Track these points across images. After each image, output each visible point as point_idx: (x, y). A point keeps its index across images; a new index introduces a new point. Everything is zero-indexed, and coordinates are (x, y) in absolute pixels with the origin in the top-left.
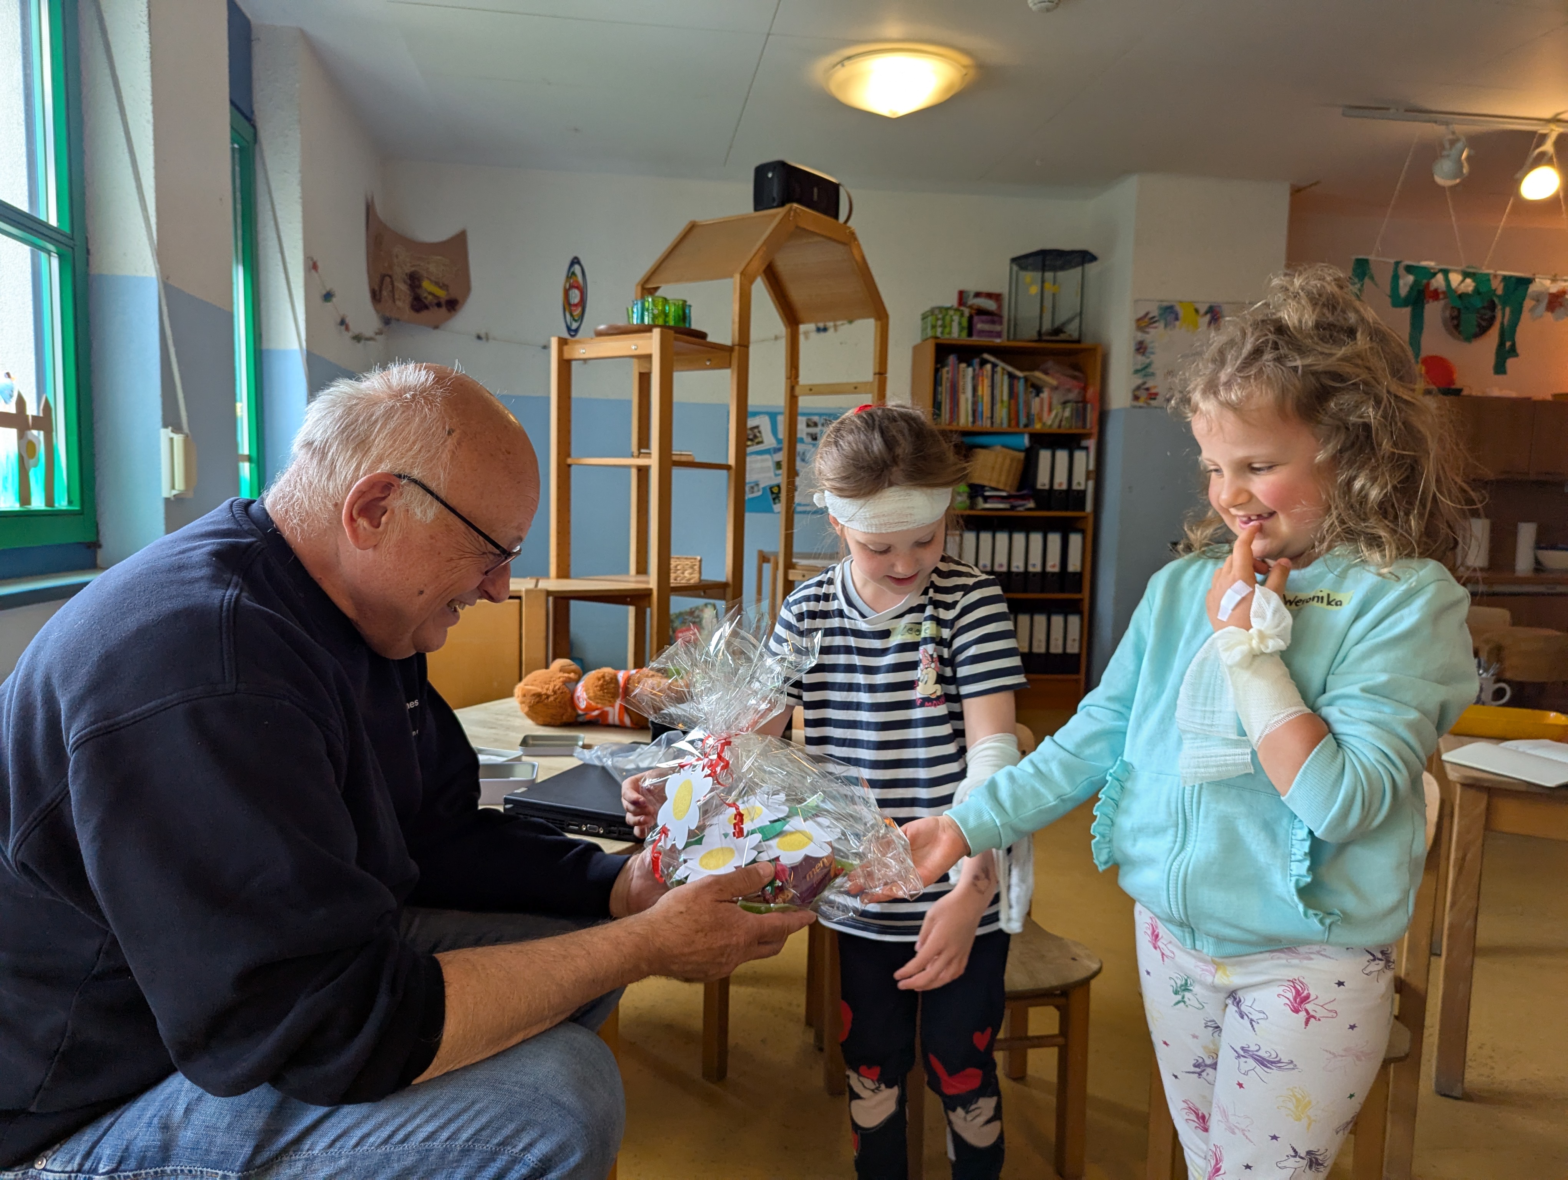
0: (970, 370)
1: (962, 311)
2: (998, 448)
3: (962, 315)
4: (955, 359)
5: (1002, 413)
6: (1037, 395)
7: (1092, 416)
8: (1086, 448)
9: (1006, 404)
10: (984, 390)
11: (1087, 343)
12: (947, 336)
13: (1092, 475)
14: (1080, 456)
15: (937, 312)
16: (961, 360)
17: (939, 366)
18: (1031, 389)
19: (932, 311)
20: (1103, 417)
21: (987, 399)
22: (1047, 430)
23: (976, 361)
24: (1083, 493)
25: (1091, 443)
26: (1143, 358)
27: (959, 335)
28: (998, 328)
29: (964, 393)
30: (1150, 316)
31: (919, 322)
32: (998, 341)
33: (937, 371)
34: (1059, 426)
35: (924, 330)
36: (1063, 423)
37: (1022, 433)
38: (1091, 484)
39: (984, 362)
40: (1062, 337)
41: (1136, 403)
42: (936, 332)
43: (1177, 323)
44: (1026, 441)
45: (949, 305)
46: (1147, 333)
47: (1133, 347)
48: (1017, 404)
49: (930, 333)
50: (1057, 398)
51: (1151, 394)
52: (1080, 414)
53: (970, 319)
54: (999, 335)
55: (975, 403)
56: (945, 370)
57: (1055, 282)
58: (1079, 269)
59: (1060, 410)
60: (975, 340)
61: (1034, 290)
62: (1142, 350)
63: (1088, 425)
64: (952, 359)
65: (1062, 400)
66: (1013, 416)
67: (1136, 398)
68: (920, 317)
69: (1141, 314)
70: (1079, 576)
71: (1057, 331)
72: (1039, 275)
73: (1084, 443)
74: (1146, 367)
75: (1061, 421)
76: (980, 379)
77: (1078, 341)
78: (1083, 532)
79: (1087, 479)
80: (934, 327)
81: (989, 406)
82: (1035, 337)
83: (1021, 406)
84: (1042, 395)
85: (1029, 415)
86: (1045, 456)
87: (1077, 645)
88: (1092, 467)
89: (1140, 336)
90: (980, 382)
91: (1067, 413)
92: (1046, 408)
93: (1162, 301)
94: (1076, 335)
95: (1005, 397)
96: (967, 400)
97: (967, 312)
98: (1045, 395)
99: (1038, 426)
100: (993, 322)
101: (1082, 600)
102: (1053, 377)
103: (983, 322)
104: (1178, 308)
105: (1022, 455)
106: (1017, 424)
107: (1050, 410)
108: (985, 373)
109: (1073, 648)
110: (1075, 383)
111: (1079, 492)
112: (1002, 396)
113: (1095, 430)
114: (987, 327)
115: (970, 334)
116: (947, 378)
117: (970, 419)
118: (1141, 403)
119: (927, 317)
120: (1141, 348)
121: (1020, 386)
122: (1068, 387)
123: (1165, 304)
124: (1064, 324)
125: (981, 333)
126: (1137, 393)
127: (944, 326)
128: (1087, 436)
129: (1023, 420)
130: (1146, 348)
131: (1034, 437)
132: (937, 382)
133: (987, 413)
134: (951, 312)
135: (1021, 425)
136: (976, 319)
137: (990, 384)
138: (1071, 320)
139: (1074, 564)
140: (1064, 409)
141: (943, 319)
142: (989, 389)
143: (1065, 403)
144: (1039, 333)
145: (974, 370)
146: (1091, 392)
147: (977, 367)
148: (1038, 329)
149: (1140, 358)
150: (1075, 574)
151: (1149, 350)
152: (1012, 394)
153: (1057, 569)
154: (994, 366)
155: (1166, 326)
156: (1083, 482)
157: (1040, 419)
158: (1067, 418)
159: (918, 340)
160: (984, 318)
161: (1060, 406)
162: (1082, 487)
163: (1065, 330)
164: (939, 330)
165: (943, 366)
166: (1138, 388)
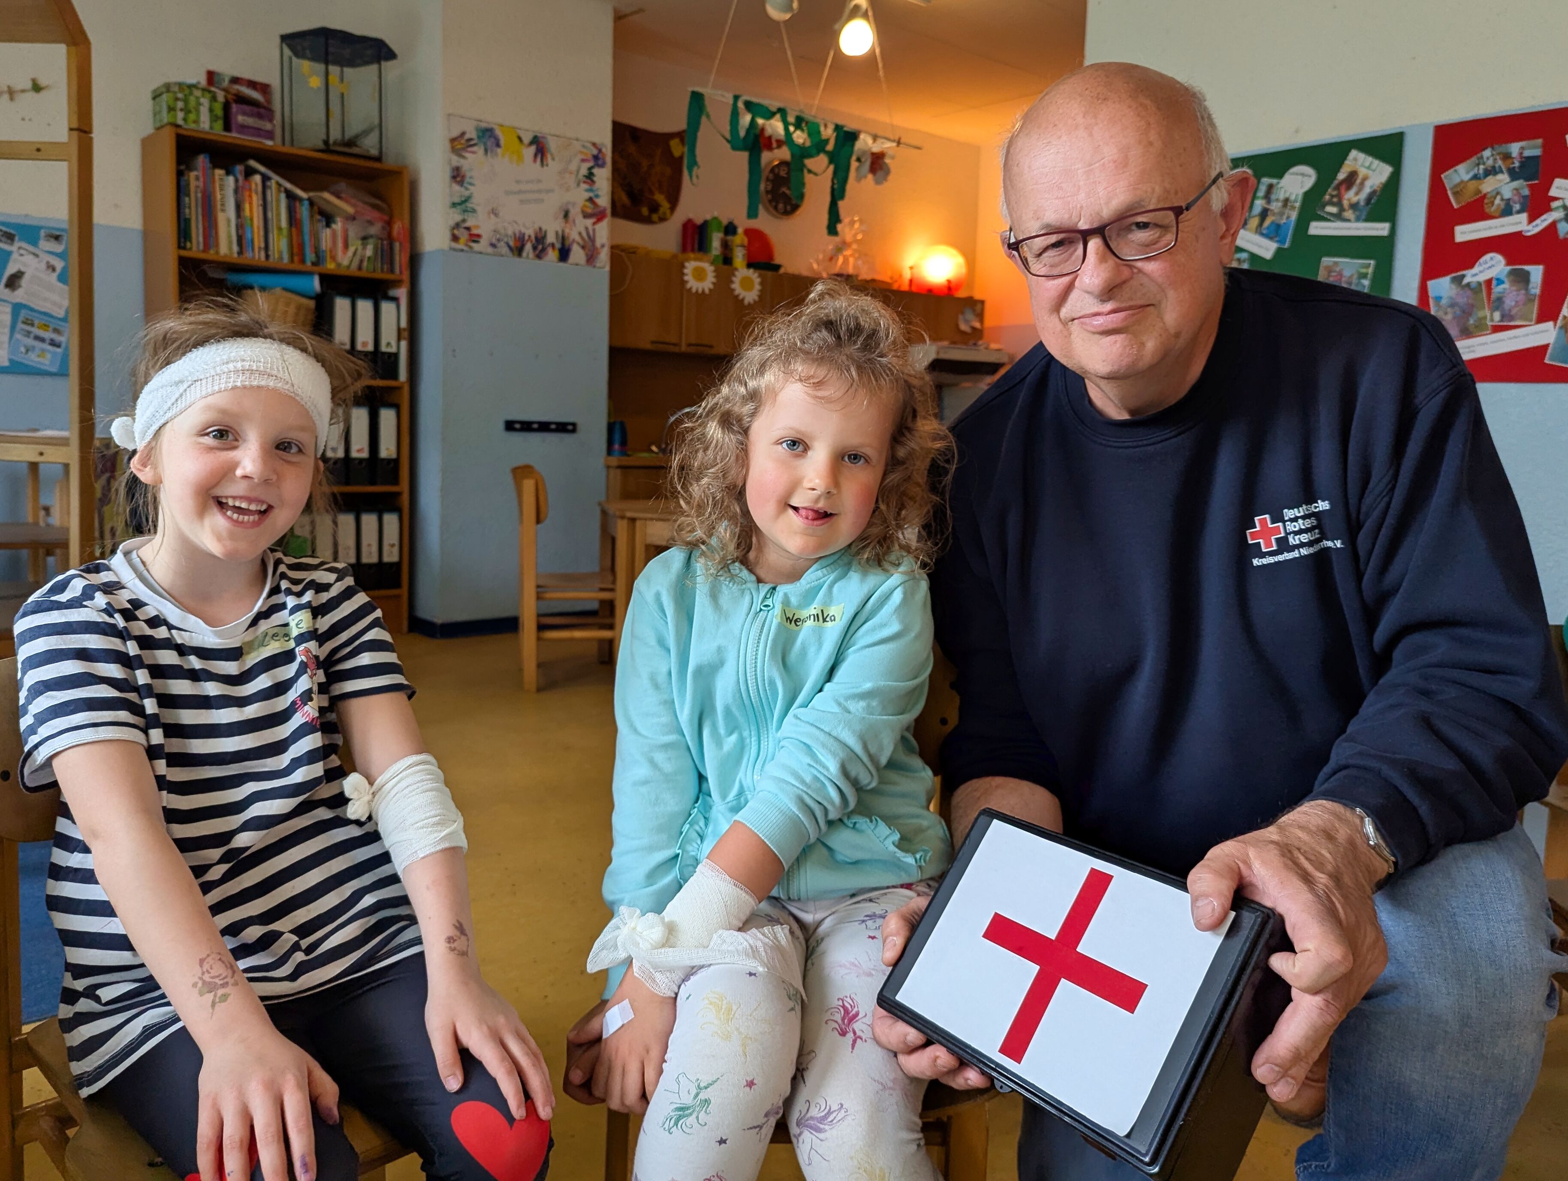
0: (231, 180)
1: (214, 93)
2: (278, 291)
3: (214, 99)
4: (207, 160)
5: (280, 245)
6: (328, 225)
7: (401, 258)
8: (395, 299)
9: (285, 232)
10: (253, 209)
11: (390, 162)
12: (193, 126)
13: (406, 334)
14: (387, 308)
15: (176, 89)
16: (215, 165)
17: (183, 167)
18: (319, 217)
19: (168, 87)
20: (414, 261)
21: (258, 221)
22: (343, 272)
23: (239, 168)
24: (395, 356)
25: (402, 293)
26: (462, 189)
27: (211, 128)
28: (268, 126)
29: (223, 210)
30: (467, 136)
31: (149, 104)
32: (269, 143)
33: (180, 174)
34: (360, 268)
35: (156, 114)
36: (365, 264)
37: (310, 273)
38: (404, 344)
39: (249, 172)
40: (355, 150)
41: (454, 245)
42: (175, 117)
43: (499, 150)
44: (316, 284)
45: (192, 81)
46: (464, 157)
47: (448, 175)
48: (300, 232)
49: (165, 118)
50: (354, 232)
51: (471, 235)
52: (386, 254)
53: (226, 107)
54: (270, 135)
55: (240, 227)
56: (193, 174)
57: (342, 79)
58: (374, 67)
59: (360, 248)
60: (234, 137)
61: (316, 82)
62: (458, 179)
63: (397, 271)
64: (202, 160)
65: (363, 234)
66: (295, 250)
67: (455, 238)
68: (149, 96)
69: (455, 133)
70: (394, 464)
71: (351, 143)
72: (321, 67)
73: (393, 293)
74: (466, 201)
75: (361, 261)
76: (247, 193)
77: (378, 159)
78: (397, 407)
79: (399, 339)
80: (171, 109)
81: (262, 233)
82: (321, 145)
83: (307, 238)
84: (334, 226)
85: (317, 251)
86: (342, 305)
87: (396, 550)
88: (404, 324)
89: (456, 161)
90: (247, 198)
91: (369, 252)
92: (340, 244)
93: (480, 121)
94: (374, 152)
95: (284, 223)
96: (229, 221)
97: (221, 96)
98: (338, 226)
99: (330, 266)
100: (260, 116)
101: (398, 494)
102: (347, 201)
103: (244, 114)
104: (498, 132)
105: (312, 304)
106: (303, 261)
107: (346, 246)
108: (253, 186)
109: (391, 556)
110: (376, 214)
111: (390, 355)
112: (279, 220)
113: (406, 276)
114: (250, 121)
115: (227, 127)
116: (197, 187)
117: (235, 248)
118: (460, 246)
119: (160, 95)
120: (457, 176)
121: (304, 211)
122: (369, 218)
123: (484, 125)
124: (357, 136)
125: (243, 128)
126: (456, 232)
127: (186, 111)
128: (396, 283)
129: (310, 257)
130: (463, 177)
131: (326, 279)
132: (181, 190)
133: (259, 242)
134: (198, 93)
135: (309, 263)
136: (234, 107)
137: (261, 202)
138: (366, 133)
139: (387, 449)
140: (364, 246)
141: (186, 101)
142: (261, 208)
143: (365, 239)
144: (326, 142)
145: (237, 181)
146: (397, 227)
147: (241, 178)
148: (324, 137)
149: (456, 187)
150: (389, 461)
151: (467, 180)
152: (293, 220)
153: (365, 455)
154: (265, 179)
155: (486, 151)
156: (394, 343)
157: (333, 258)
158: (369, 258)
159: (150, 130)
160: (247, 108)
161: (359, 242)
162: (393, 350)
163: (358, 143)
164: (180, 115)
165: (190, 168)
166: (457, 225)
